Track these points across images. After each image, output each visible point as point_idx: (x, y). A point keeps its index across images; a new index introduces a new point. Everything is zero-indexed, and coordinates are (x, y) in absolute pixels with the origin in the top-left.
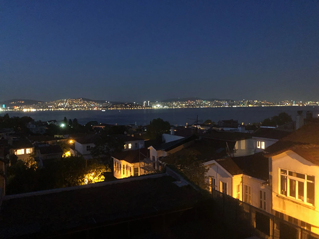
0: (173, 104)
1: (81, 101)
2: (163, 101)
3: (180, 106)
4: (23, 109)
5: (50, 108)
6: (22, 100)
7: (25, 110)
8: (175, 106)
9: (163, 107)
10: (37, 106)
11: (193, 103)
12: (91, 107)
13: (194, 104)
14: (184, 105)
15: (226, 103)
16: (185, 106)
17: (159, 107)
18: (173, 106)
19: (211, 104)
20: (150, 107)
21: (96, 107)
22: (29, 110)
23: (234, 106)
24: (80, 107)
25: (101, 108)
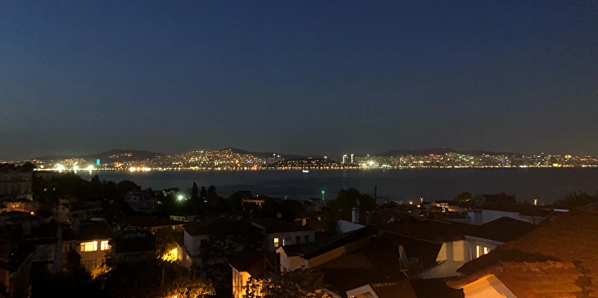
0: (399, 159)
1: (229, 153)
2: (379, 155)
3: (414, 164)
4: (129, 167)
5: (175, 166)
6: (128, 152)
7: (132, 169)
8: (404, 165)
9: (381, 165)
10: (153, 162)
11: (438, 158)
12: (248, 165)
13: (441, 161)
14: (421, 162)
15: (506, 161)
16: (425, 164)
17: (373, 165)
18: (399, 164)
19: (476, 162)
20: (354, 166)
21: (256, 164)
22: (139, 169)
23: (522, 167)
24: (228, 164)
25: (263, 166)
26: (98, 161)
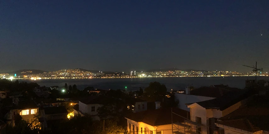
0: (155, 73)
1: (78, 71)
2: (148, 71)
4: (30, 77)
5: (53, 77)
6: (30, 70)
7: (32, 78)
8: (158, 76)
9: (147, 76)
10: (42, 75)
11: (172, 73)
12: (87, 76)
13: (174, 74)
14: (165, 74)
15: (201, 73)
17: (144, 76)
18: (156, 75)
19: (188, 74)
20: (136, 76)
21: (91, 76)
22: (35, 78)
23: (208, 76)
24: (78, 76)
25: (95, 76)
26: (15, 75)
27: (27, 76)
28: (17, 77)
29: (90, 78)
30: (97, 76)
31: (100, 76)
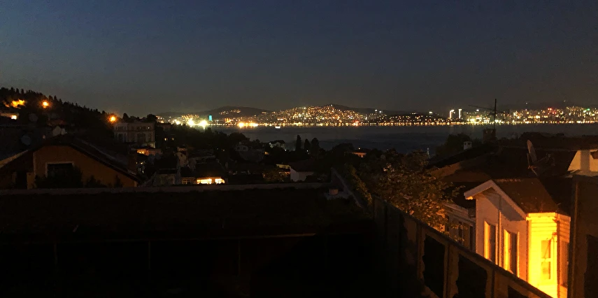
0: (512, 114)
1: (331, 109)
3: (528, 120)
4: (238, 122)
5: (280, 121)
7: (241, 125)
9: (491, 121)
10: (260, 119)
11: (558, 113)
12: (349, 121)
13: (561, 116)
14: (538, 117)
16: (542, 119)
17: (483, 121)
18: (512, 119)
20: (461, 121)
22: (246, 125)
24: (330, 121)
25: (365, 122)
26: (210, 117)
27: (230, 120)
28: (214, 122)
29: (354, 124)
30: (371, 121)
31: (376, 121)
